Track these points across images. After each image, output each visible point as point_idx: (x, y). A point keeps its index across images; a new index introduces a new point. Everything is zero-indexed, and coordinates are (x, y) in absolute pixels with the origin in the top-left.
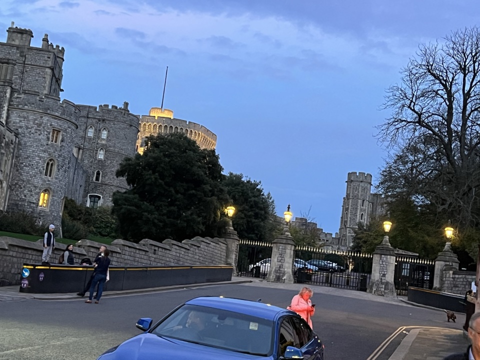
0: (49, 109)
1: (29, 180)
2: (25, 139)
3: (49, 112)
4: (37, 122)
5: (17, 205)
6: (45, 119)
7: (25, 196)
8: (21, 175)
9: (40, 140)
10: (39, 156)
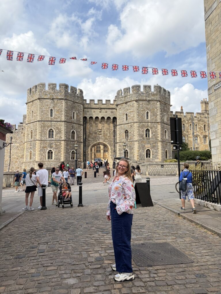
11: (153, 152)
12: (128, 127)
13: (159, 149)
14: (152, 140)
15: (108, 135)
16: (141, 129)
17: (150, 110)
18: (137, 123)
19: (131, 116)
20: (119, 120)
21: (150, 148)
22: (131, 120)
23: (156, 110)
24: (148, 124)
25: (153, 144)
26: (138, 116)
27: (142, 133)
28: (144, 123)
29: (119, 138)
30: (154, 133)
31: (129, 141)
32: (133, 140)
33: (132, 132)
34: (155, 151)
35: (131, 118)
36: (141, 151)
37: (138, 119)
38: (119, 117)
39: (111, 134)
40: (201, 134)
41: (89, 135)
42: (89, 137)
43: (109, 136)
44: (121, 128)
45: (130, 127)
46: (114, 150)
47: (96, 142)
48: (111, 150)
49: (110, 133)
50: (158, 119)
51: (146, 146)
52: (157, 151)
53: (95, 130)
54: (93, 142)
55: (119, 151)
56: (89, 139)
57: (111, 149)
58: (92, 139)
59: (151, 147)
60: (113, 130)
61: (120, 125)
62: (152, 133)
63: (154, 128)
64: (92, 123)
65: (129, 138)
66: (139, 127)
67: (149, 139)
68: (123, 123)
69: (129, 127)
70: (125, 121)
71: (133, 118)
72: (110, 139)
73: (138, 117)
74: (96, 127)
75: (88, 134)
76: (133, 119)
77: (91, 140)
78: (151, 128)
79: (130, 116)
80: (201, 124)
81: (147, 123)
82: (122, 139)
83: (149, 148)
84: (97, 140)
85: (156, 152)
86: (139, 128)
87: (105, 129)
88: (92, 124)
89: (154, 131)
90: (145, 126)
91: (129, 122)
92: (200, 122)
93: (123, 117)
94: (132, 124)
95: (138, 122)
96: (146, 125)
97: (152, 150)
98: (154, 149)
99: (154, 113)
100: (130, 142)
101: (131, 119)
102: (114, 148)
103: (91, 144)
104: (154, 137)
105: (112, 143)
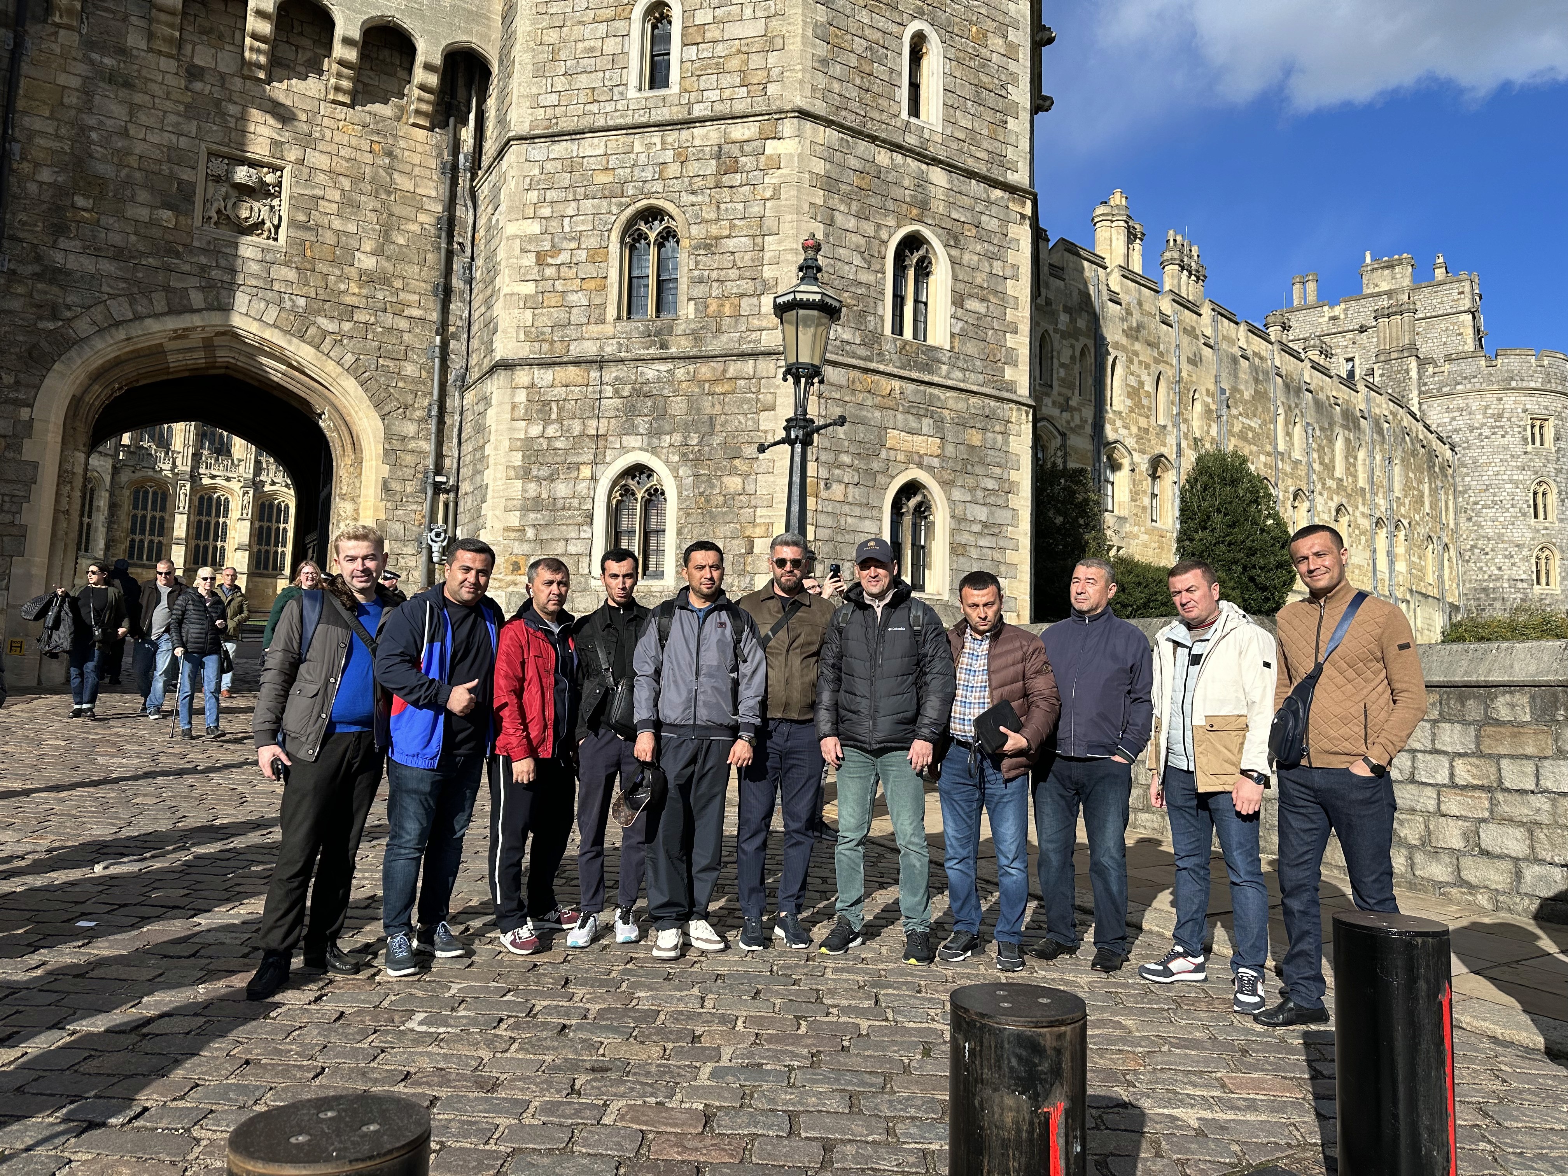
0: (1512, 379)
1: (1500, 536)
2: (1471, 453)
3: (1514, 384)
4: (1490, 411)
5: (1485, 590)
6: (1510, 400)
7: (1500, 568)
8: (1480, 526)
9: (1506, 448)
10: (1511, 481)
11: (959, 521)
12: (673, 170)
13: (1012, 499)
14: (956, 378)
15: (368, 262)
16: (852, 223)
17: (947, 31)
18: (808, 125)
19: (735, 30)
20: (540, 72)
21: (930, 469)
22: (726, 80)
23: (996, 42)
24: (922, 182)
25: (962, 424)
26: (822, 49)
27: (865, 277)
28: (883, 157)
29: (531, 303)
30: (973, 304)
31: (680, 345)
32: (747, 347)
33: (730, 244)
34: (982, 513)
35: (735, 63)
36: (837, 490)
37: (821, 81)
38: (553, 36)
39: (400, 258)
40: (1139, 439)
41: (60, 190)
42: (59, 230)
43: (368, 279)
44: (565, 179)
45: (712, 166)
46: (430, 463)
47: (172, 311)
48: (395, 465)
49: (386, 234)
50: (1011, 153)
51: (894, 437)
52: (1002, 516)
53: (177, 157)
54: (120, 309)
55: (525, 474)
56: (59, 257)
57: (391, 455)
58: (107, 267)
59: (941, 457)
60: (439, 208)
61: (553, 137)
62: (958, 301)
63: (978, 248)
64: (135, 40)
65: (687, 310)
66: (829, 184)
67: (927, 368)
68: (601, 122)
69: (693, 168)
70: (632, 93)
71: (756, 61)
72: (388, 320)
73: (824, 62)
74: (191, 111)
75: (46, 175)
76: (760, 76)
77: (94, 279)
78: (953, 240)
79: (713, 33)
80: (1140, 362)
81: (913, 165)
82: (577, 316)
83: (920, 466)
84: (197, 299)
85: (985, 525)
86: (835, 202)
87: (321, 178)
88: (122, 51)
89: (980, 279)
90: (897, 192)
91: (699, 111)
92: (1137, 346)
93: (611, 46)
94: (740, 131)
95: (829, 123)
96: (906, 183)
97: (957, 494)
98: (972, 490)
99: (985, 79)
100: (705, 370)
101: (720, 71)
102: (429, 447)
103: (83, 327)
104: (971, 348)
105: (409, 369)
